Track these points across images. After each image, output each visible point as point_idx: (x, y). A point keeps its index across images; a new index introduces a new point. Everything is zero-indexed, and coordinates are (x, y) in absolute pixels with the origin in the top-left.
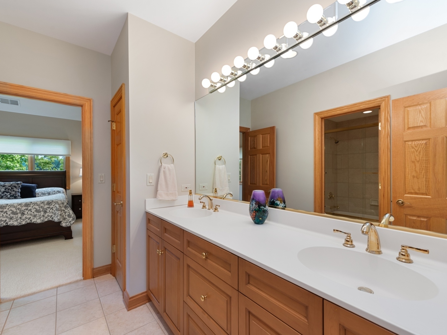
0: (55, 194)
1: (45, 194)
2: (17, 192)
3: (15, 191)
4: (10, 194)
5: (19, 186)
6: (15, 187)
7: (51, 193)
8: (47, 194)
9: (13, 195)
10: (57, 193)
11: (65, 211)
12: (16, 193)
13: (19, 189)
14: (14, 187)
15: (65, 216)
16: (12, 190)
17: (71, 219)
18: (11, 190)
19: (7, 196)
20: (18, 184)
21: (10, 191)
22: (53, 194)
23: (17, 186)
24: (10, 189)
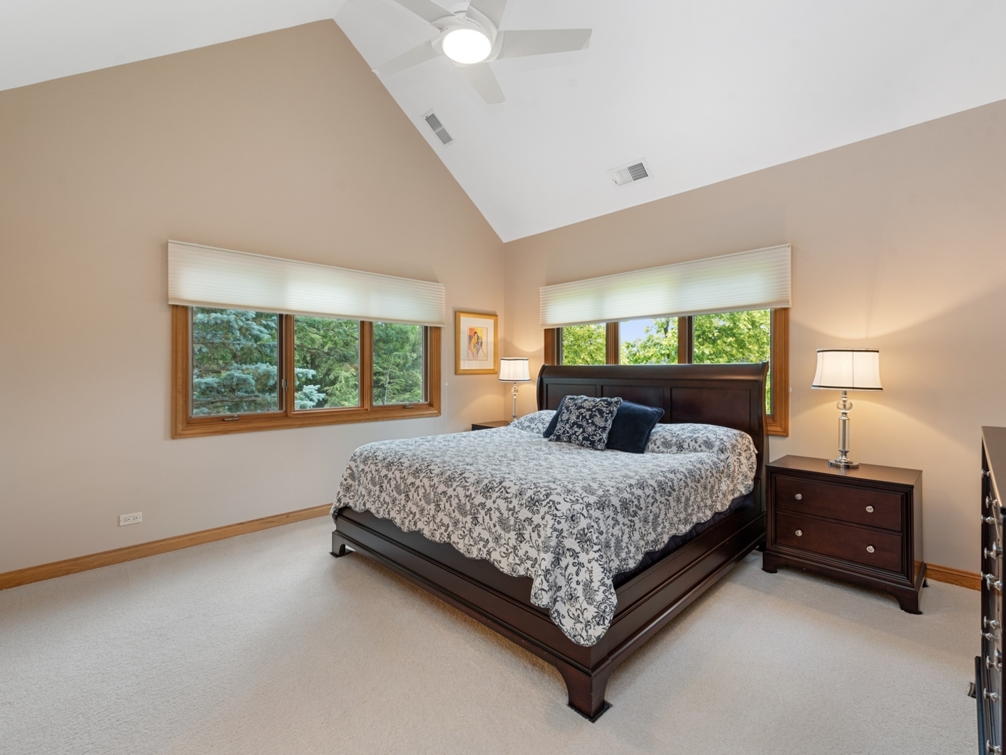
0: (695, 450)
1: (670, 446)
2: (600, 428)
3: (596, 426)
4: (584, 432)
5: (611, 412)
6: (601, 412)
7: (686, 446)
8: (674, 449)
9: (589, 435)
10: (703, 448)
11: (580, 560)
12: (596, 430)
13: (606, 421)
14: (597, 413)
15: (574, 585)
16: (590, 421)
17: (591, 612)
18: (587, 420)
19: (578, 436)
20: (609, 404)
21: (584, 424)
22: (691, 451)
23: (604, 409)
24: (588, 417)
